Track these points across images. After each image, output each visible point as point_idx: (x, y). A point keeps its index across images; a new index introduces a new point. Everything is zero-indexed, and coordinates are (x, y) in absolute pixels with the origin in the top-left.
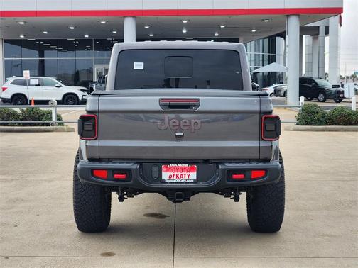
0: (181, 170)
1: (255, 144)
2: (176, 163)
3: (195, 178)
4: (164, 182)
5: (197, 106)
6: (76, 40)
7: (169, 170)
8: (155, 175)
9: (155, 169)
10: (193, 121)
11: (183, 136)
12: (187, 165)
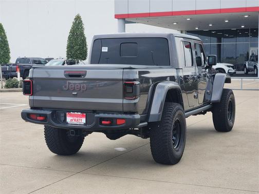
0: (77, 116)
1: (120, 101)
2: (74, 112)
3: (85, 122)
4: (67, 123)
5: (85, 75)
6: (237, 30)
7: (71, 116)
8: (62, 119)
9: (62, 115)
10: (82, 85)
11: (77, 94)
12: (80, 113)
